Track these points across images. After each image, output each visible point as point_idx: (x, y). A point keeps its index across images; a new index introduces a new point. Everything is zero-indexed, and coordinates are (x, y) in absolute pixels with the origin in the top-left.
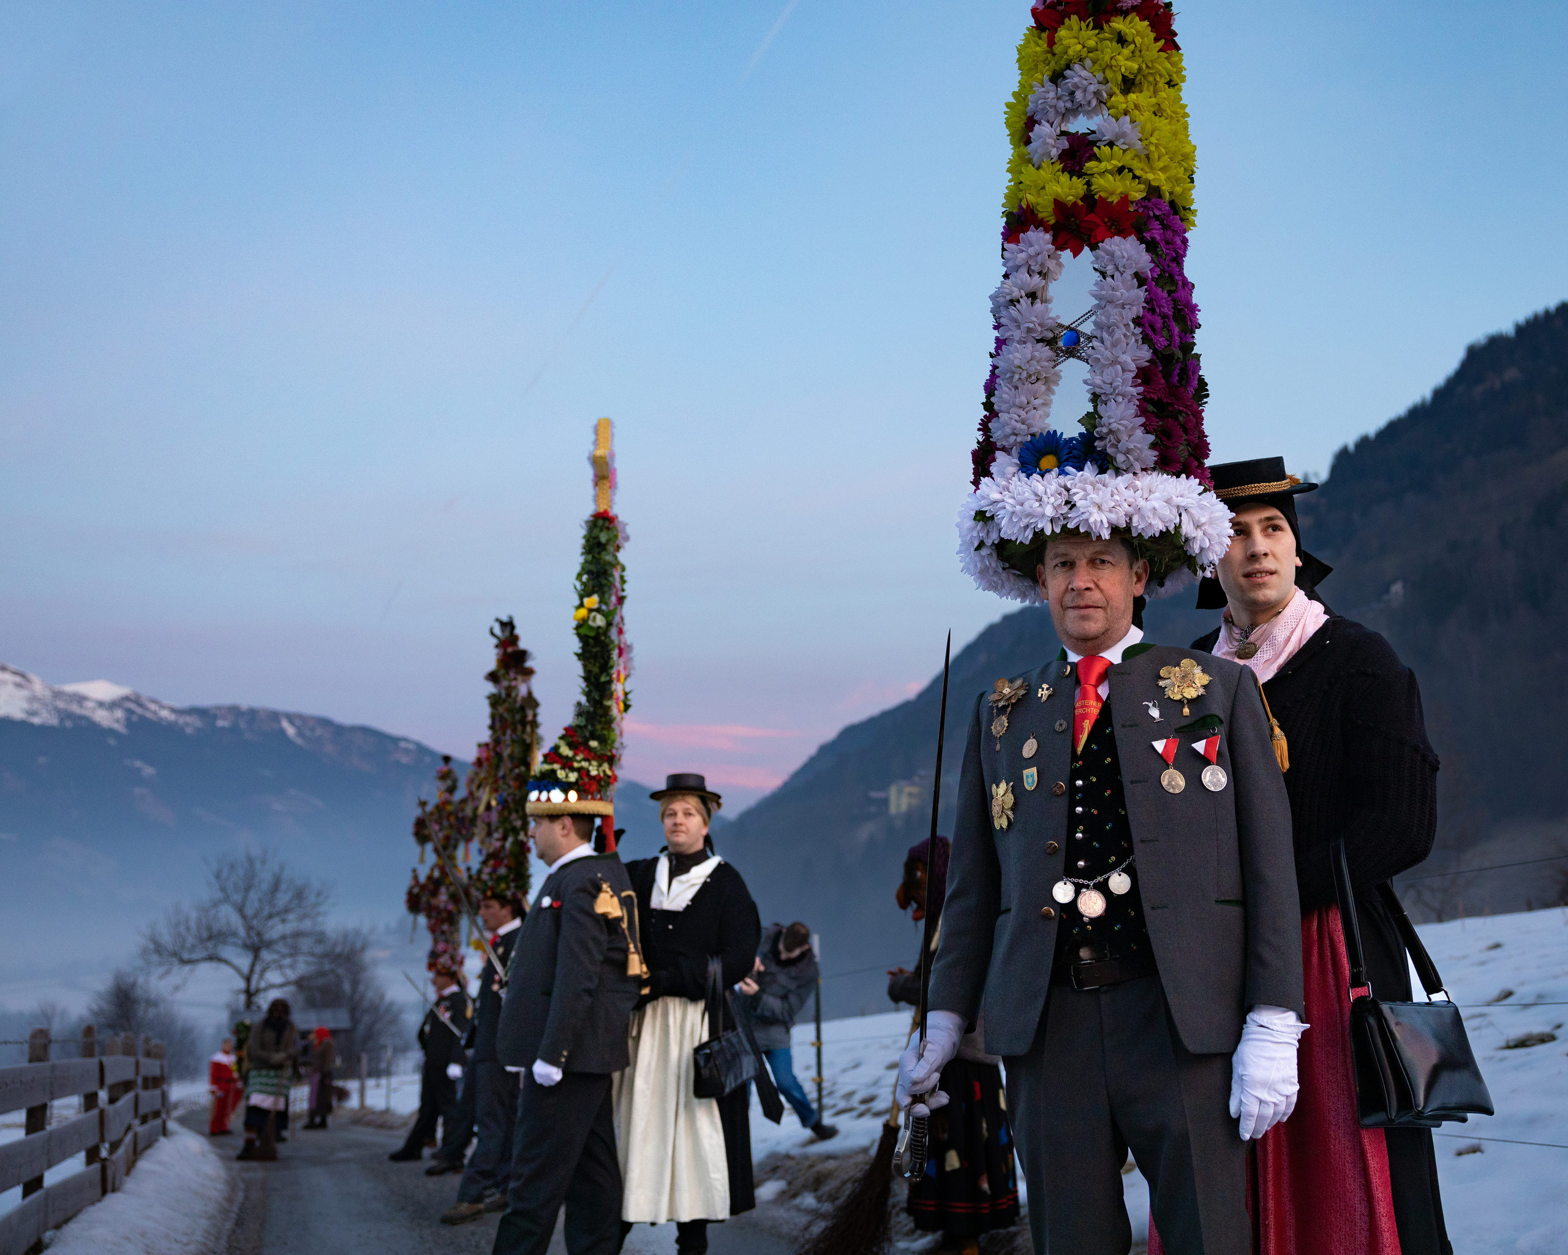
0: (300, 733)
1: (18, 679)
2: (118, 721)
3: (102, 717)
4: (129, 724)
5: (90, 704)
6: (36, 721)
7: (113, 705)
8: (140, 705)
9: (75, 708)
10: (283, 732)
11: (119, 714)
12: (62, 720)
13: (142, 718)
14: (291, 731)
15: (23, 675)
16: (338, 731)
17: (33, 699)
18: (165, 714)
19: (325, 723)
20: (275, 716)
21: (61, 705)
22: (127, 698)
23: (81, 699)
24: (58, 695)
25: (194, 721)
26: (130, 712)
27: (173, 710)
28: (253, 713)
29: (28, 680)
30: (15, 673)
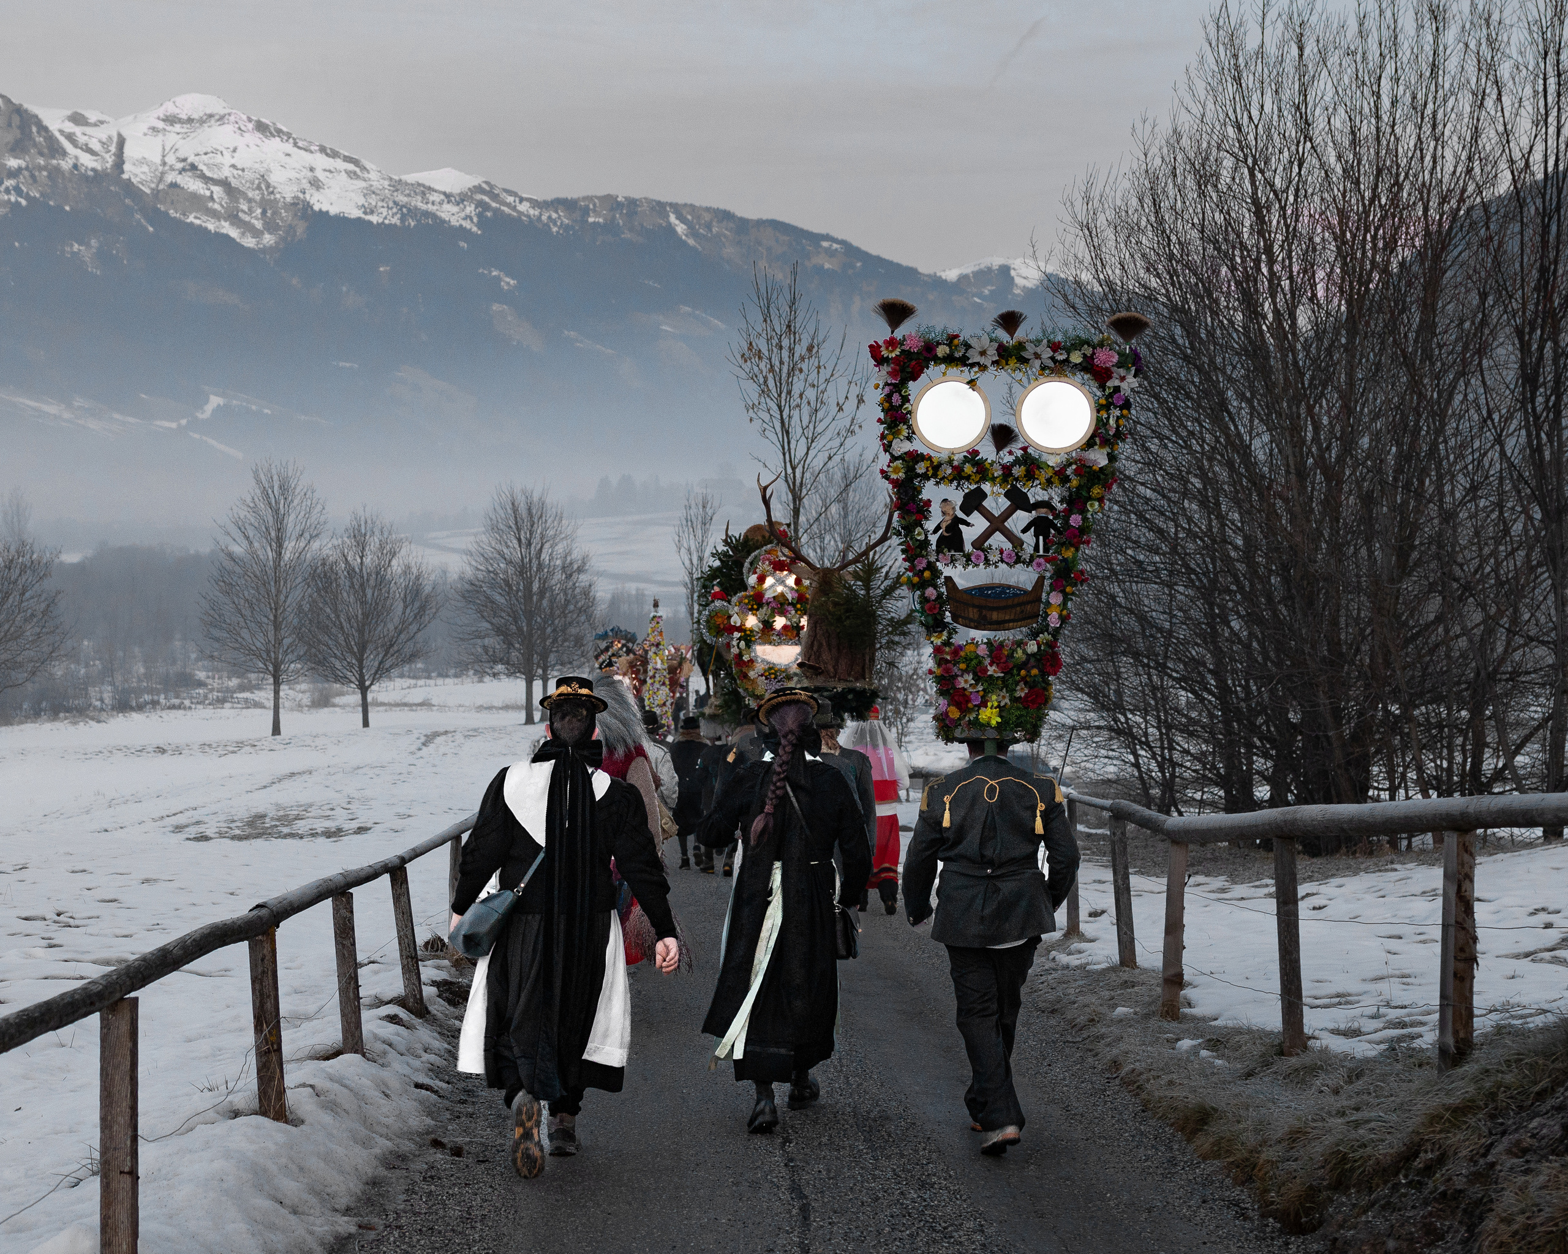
0: (692, 232)
1: (351, 167)
2: (468, 217)
3: (450, 213)
4: (482, 221)
5: (435, 197)
6: (374, 219)
7: (461, 199)
8: (495, 197)
9: (418, 202)
10: (671, 229)
11: (470, 209)
12: (403, 219)
13: (496, 211)
14: (681, 228)
15: (356, 162)
16: (742, 226)
17: (370, 192)
18: (524, 207)
19: (725, 216)
20: (660, 208)
21: (402, 199)
22: (478, 189)
23: (424, 190)
24: (397, 185)
25: (561, 217)
26: (480, 204)
27: (535, 203)
28: (632, 203)
29: (364, 169)
30: (348, 159)
